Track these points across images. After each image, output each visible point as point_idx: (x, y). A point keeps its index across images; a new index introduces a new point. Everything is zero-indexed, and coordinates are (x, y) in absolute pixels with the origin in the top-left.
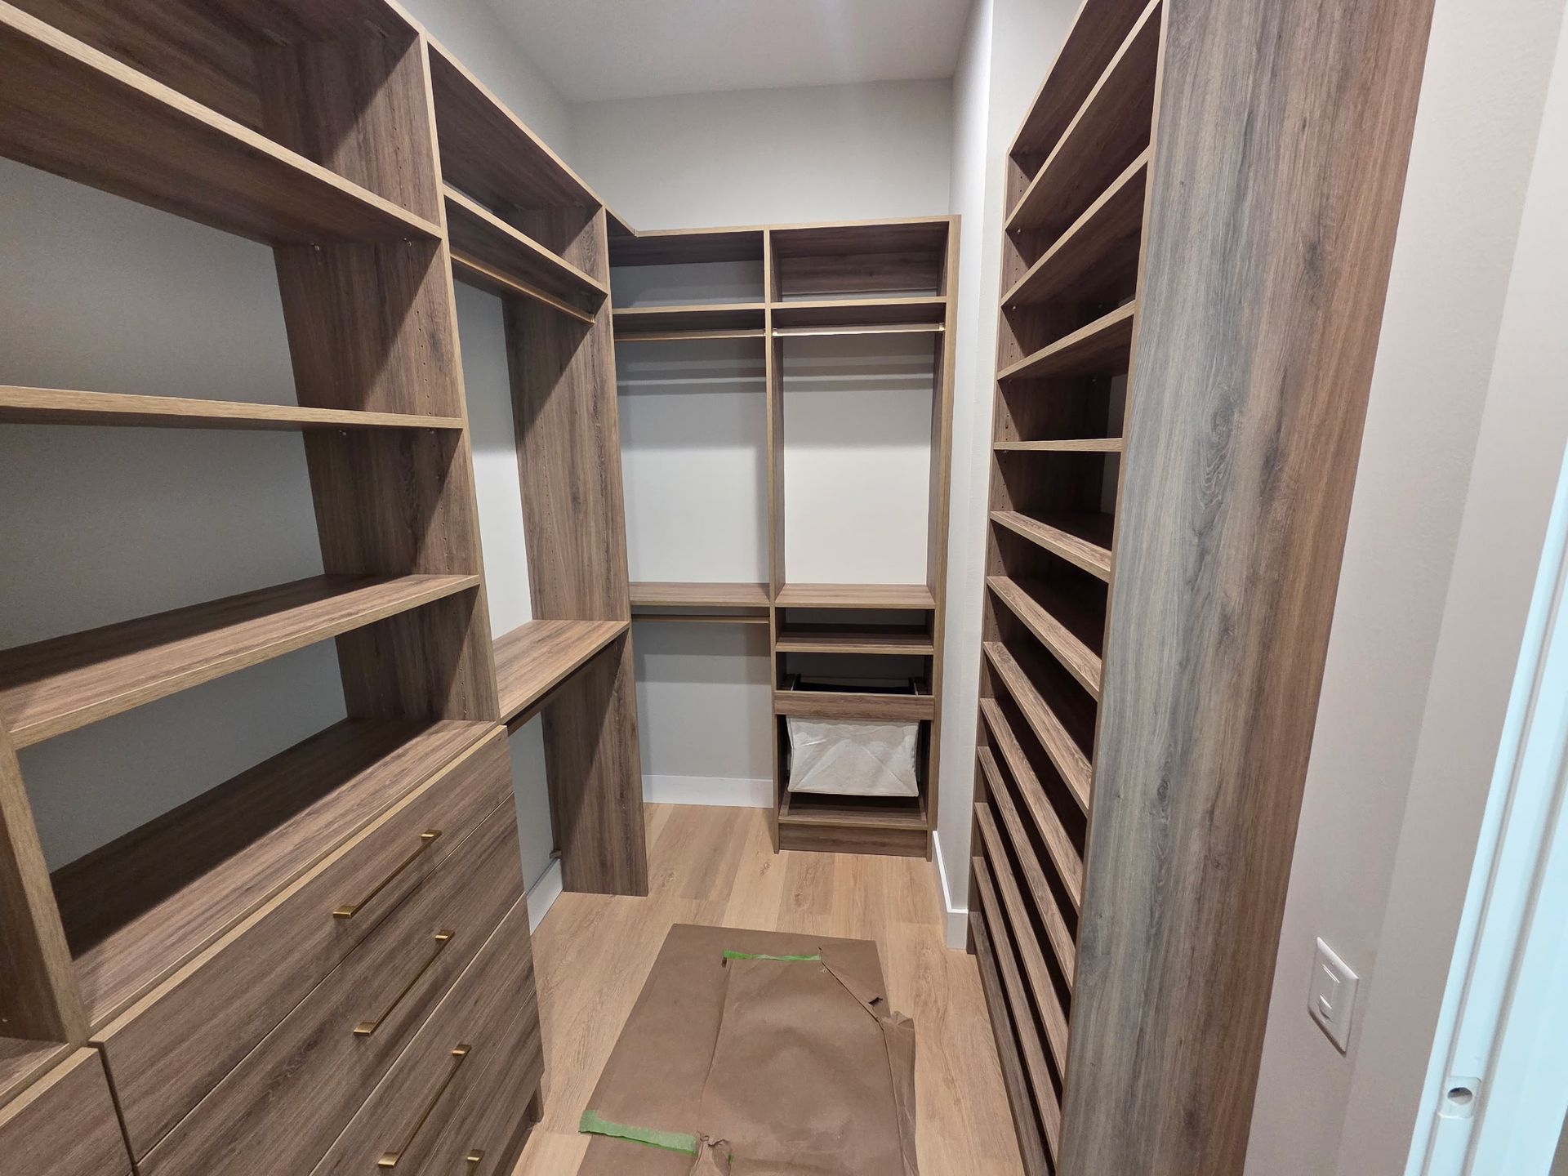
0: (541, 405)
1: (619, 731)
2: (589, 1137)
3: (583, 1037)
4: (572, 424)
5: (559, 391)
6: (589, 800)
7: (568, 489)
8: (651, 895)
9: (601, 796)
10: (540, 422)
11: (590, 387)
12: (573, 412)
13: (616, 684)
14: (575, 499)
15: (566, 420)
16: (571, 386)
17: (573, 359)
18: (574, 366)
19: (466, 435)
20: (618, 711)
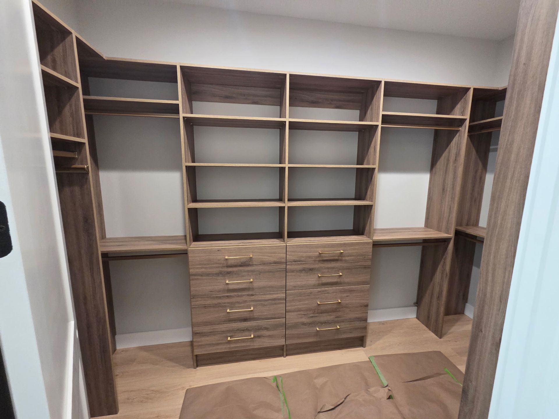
0: (439, 158)
1: (442, 273)
2: (368, 360)
3: (387, 346)
4: (447, 164)
5: (445, 154)
6: (428, 292)
7: (442, 186)
8: (442, 340)
9: (432, 294)
10: (438, 164)
11: (455, 152)
12: (448, 160)
13: (444, 257)
14: (443, 189)
15: (446, 164)
16: (449, 153)
17: (452, 143)
18: (451, 145)
19: (376, 170)
20: (443, 267)
